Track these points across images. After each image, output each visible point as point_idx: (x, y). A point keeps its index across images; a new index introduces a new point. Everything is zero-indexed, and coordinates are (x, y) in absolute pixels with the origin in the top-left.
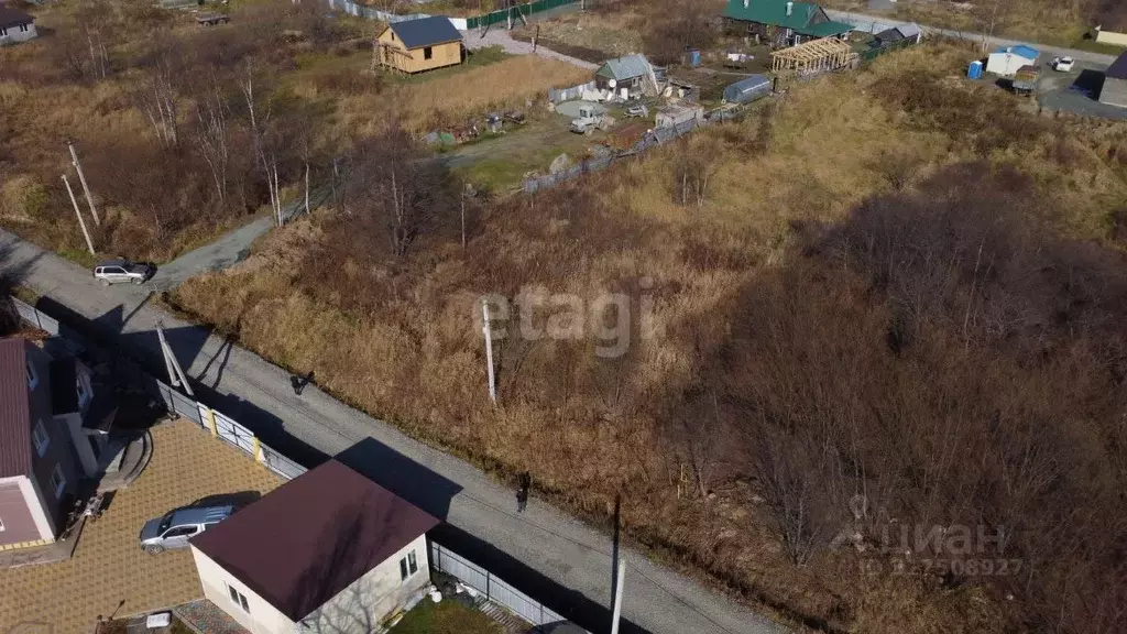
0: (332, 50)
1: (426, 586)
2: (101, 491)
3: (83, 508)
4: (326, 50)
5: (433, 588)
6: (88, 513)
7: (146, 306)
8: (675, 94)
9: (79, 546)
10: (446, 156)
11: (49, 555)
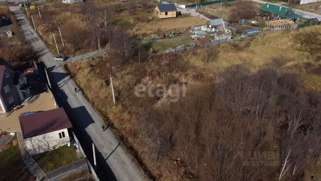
0: (146, 11)
1: (68, 142)
2: (22, 104)
3: (15, 107)
4: (144, 11)
5: (69, 143)
6: (15, 108)
7: (60, 67)
8: (228, 31)
9: (11, 115)
10: (154, 41)
11: (3, 115)
